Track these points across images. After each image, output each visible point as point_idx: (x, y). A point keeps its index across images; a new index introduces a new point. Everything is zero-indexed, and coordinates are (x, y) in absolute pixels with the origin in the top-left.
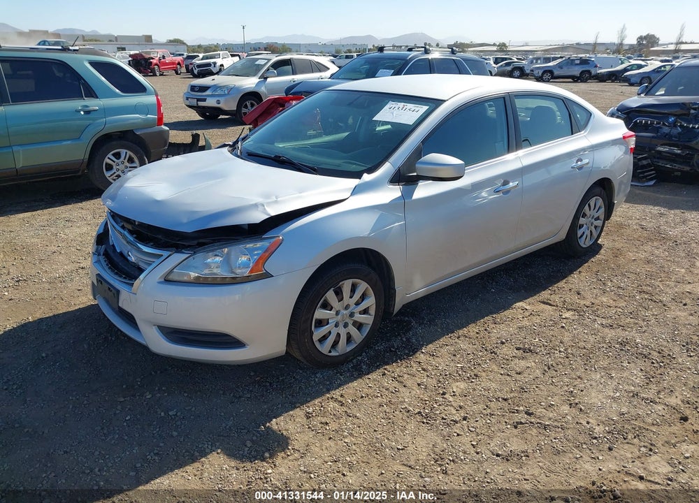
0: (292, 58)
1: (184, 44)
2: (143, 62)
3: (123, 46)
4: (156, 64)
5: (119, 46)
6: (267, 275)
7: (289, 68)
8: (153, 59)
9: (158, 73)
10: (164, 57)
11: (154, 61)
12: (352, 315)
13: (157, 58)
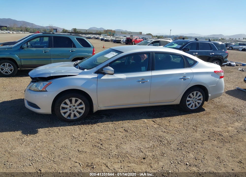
0: (160, 41)
1: (152, 35)
2: (130, 40)
3: (132, 35)
4: (134, 41)
5: (131, 35)
6: (46, 91)
7: (158, 44)
8: (133, 39)
9: (134, 44)
10: (136, 39)
11: (133, 40)
12: (76, 109)
13: (134, 39)
